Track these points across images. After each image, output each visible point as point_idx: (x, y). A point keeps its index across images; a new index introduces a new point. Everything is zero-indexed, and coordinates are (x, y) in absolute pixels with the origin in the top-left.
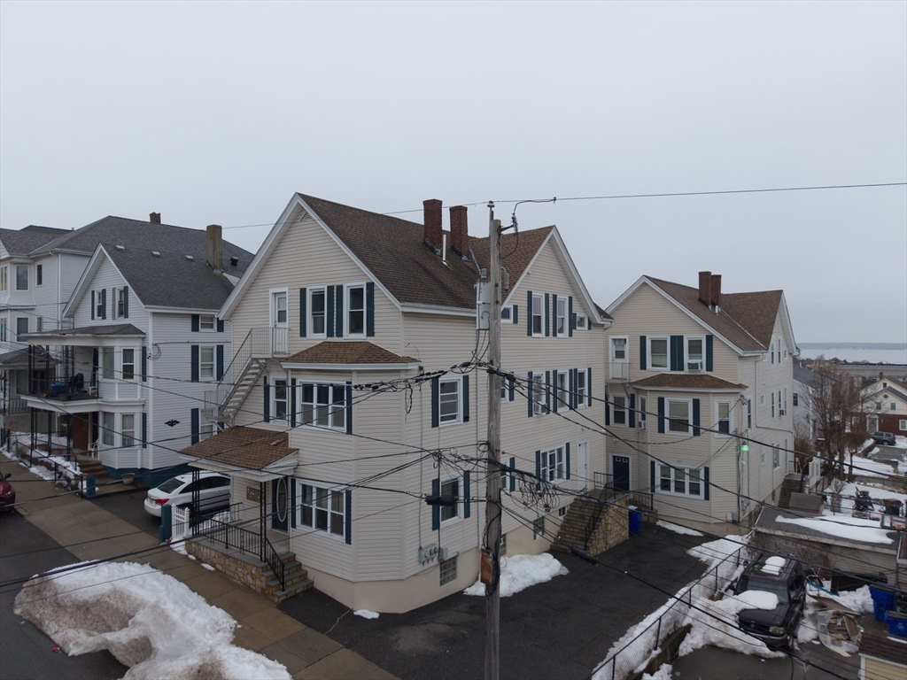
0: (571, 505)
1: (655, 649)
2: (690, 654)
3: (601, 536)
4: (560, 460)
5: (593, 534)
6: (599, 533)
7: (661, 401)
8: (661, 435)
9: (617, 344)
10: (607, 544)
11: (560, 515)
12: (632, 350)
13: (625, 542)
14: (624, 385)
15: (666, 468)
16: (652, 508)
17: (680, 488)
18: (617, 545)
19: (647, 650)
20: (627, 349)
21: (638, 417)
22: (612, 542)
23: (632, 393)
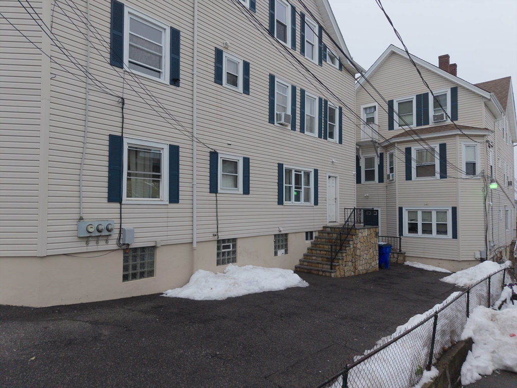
0: (319, 232)
1: (429, 369)
2: (478, 381)
3: (349, 258)
4: (308, 183)
5: (340, 255)
6: (347, 256)
7: (408, 151)
8: (409, 182)
9: (368, 112)
10: (355, 268)
11: (307, 239)
12: (381, 116)
13: (375, 272)
14: (374, 144)
15: (413, 213)
16: (400, 250)
17: (427, 229)
18: (367, 273)
19: (415, 368)
20: (376, 115)
21: (387, 170)
22: (361, 268)
23: (382, 152)
